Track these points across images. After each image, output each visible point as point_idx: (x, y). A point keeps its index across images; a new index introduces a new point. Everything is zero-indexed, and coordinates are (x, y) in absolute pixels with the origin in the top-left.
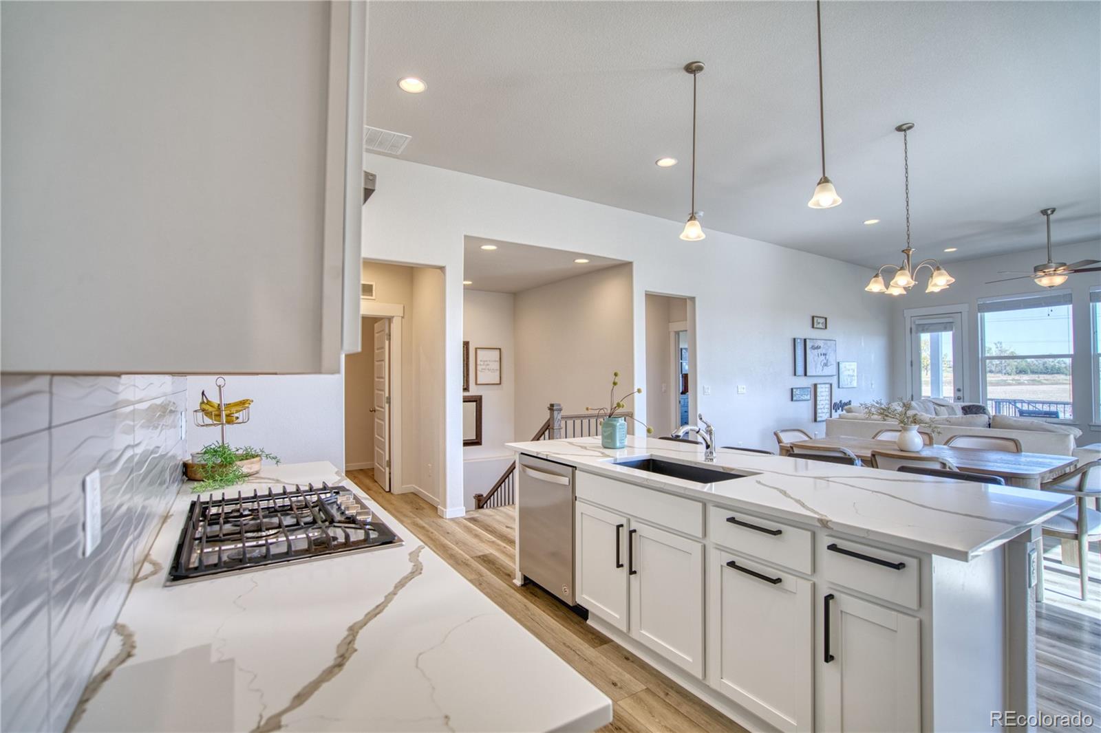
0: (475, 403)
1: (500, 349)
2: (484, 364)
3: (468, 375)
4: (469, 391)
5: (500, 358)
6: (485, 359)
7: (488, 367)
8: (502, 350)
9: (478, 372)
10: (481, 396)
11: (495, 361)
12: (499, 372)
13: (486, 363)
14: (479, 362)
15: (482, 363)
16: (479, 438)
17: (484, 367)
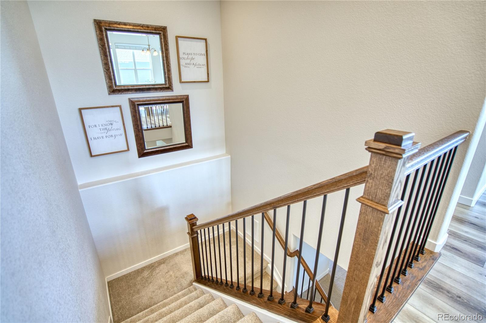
0: (181, 104)
1: (206, 40)
2: (188, 58)
3: (169, 70)
4: (172, 91)
5: (207, 51)
6: (189, 52)
7: (192, 62)
8: (208, 41)
9: (182, 67)
10: (188, 96)
11: (201, 54)
12: (205, 68)
13: (190, 57)
14: (181, 55)
15: (186, 56)
16: (189, 141)
17: (188, 61)
